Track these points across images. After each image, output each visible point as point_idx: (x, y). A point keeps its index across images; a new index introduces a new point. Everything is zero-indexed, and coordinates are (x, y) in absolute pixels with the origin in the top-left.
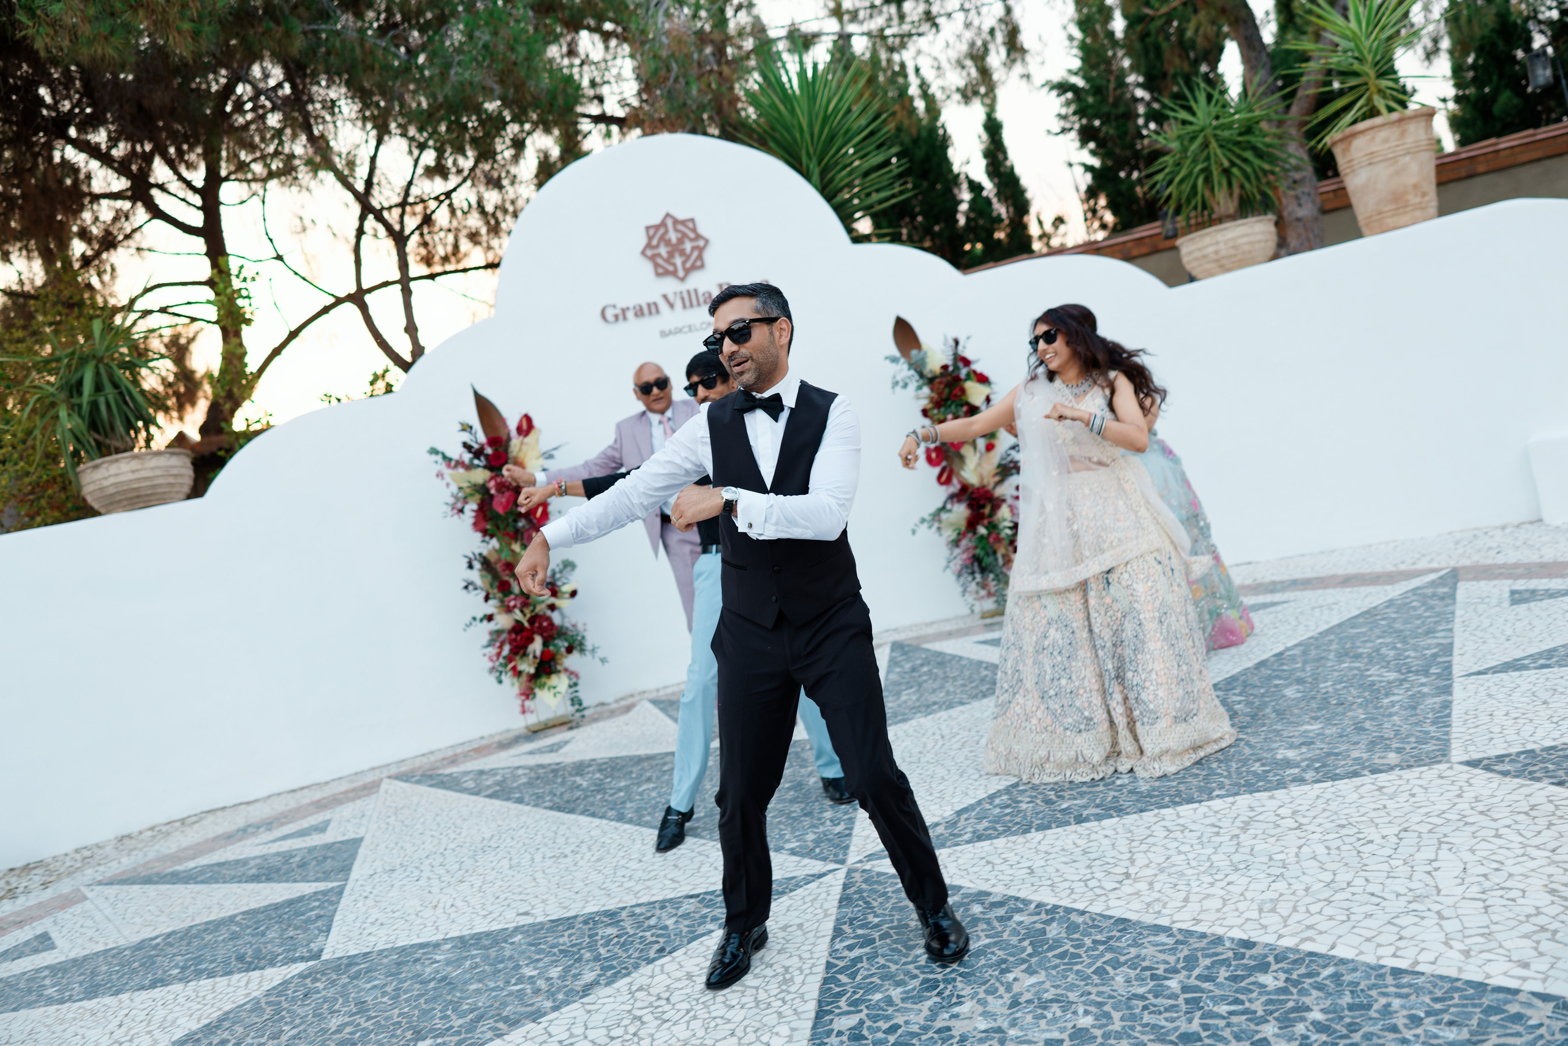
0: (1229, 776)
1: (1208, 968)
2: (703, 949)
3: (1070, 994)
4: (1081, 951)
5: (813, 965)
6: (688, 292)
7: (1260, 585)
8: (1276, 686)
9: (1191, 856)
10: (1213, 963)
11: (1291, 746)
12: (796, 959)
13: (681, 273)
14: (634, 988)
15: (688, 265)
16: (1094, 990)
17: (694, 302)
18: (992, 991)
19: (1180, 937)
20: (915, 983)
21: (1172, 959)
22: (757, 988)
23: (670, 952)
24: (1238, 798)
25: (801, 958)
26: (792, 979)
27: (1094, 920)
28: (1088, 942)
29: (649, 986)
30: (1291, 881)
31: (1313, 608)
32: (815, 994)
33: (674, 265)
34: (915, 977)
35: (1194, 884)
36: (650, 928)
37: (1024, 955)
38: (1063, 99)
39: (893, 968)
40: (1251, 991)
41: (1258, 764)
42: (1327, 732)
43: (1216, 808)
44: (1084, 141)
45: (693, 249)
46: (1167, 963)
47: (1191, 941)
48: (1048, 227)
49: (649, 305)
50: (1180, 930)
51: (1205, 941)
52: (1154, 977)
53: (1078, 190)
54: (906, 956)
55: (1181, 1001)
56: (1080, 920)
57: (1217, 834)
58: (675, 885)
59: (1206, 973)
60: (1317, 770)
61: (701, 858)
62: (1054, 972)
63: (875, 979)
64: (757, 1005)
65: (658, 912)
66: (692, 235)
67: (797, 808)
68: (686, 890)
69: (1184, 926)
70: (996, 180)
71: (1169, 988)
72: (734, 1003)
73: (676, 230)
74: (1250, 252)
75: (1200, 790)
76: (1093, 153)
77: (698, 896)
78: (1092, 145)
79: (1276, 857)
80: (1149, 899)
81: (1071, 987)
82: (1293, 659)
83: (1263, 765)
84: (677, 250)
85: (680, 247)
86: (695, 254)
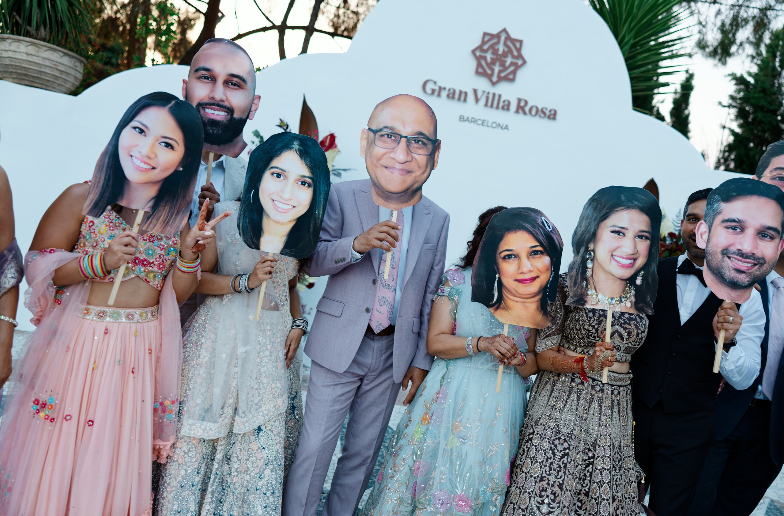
13: (495, 79)
15: (503, 75)
17: (495, 105)
33: (493, 70)
38: (738, 87)
44: (738, 118)
45: (512, 64)
49: (461, 92)
66: (515, 53)
70: (675, 118)
73: (505, 44)
76: (740, 126)
78: (741, 121)
84: (500, 60)
85: (503, 59)
86: (512, 68)
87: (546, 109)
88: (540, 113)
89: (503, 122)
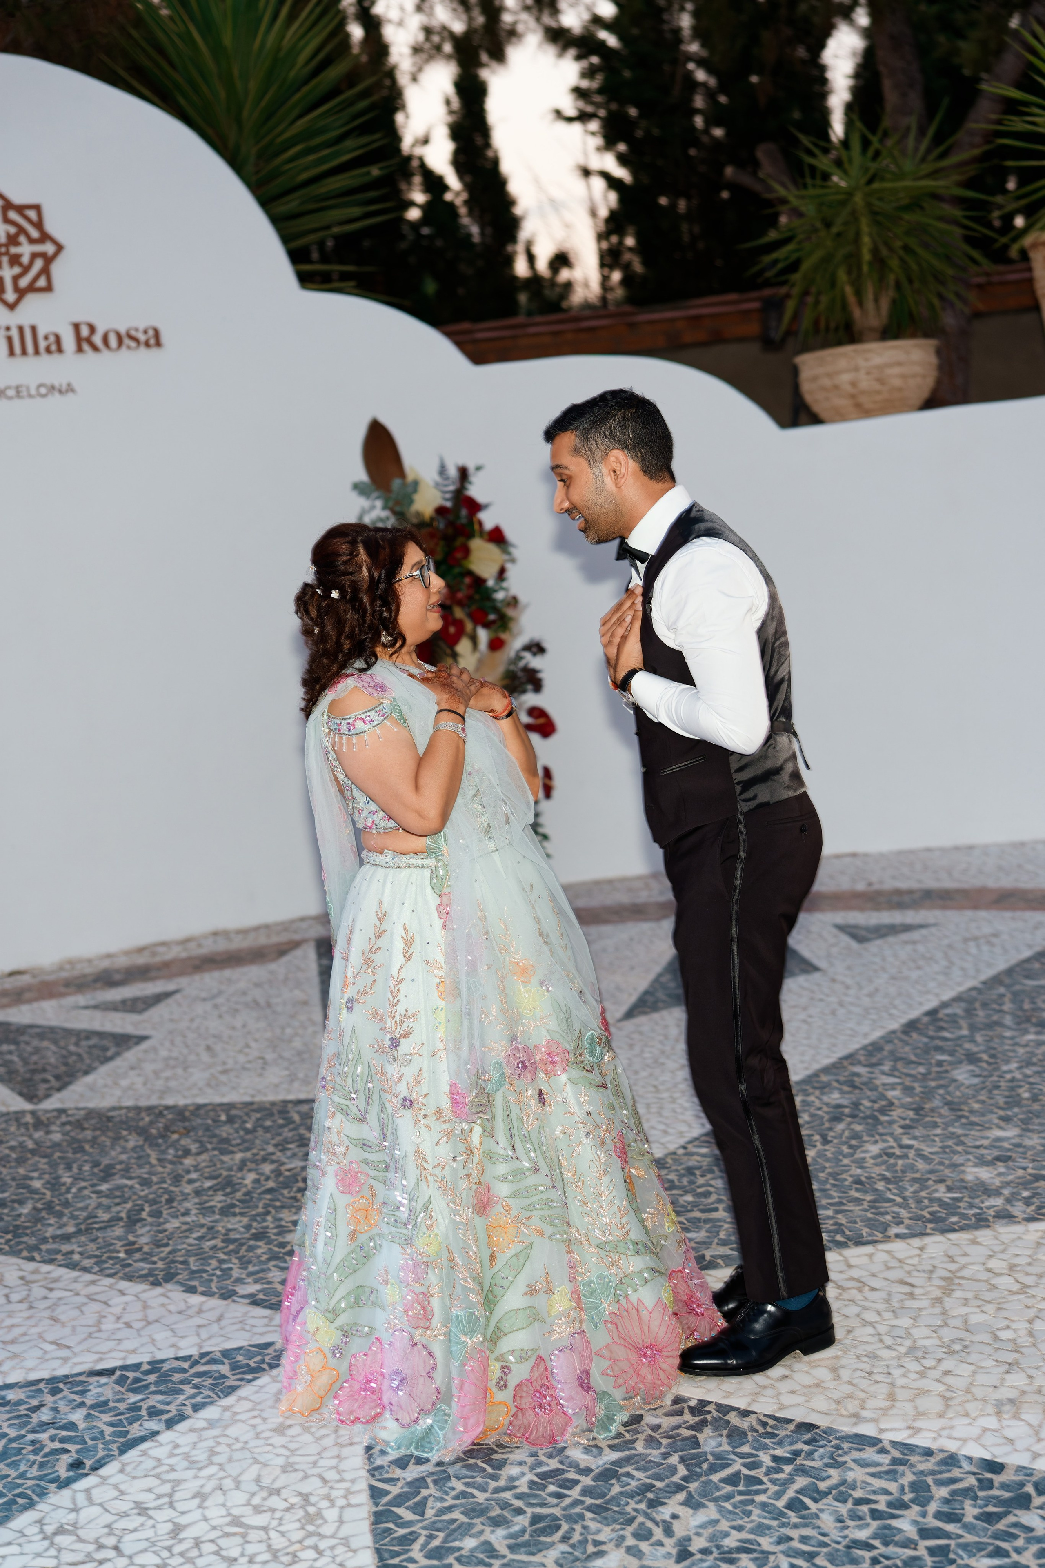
0: (905, 1205)
1: (947, 1501)
2: (150, 1463)
3: (761, 1540)
4: (758, 1473)
5: (348, 1493)
6: (21, 329)
7: (879, 893)
8: (940, 1064)
9: (882, 1329)
10: (953, 1493)
11: (982, 1162)
12: (318, 1482)
14: (49, 1529)
15: (24, 283)
16: (795, 1534)
17: (30, 348)
18: (643, 1535)
19: (897, 1454)
20: (522, 1521)
21: (893, 1487)
22: (265, 1529)
23: (94, 1469)
24: (927, 1240)
25: (325, 1481)
26: (319, 1514)
27: (764, 1425)
28: (765, 1458)
29: (74, 1525)
30: (1032, 1372)
31: (966, 940)
32: (367, 1539)
34: (519, 1511)
35: (897, 1373)
36: (44, 1426)
37: (676, 1479)
38: (584, 64)
39: (481, 1497)
40: (1015, 1537)
41: (942, 1188)
42: (1028, 1142)
43: (900, 1255)
44: (609, 142)
45: (34, 256)
46: (887, 1492)
47: (914, 1459)
48: (542, 265)
50: (894, 1444)
51: (932, 1460)
52: (876, 1515)
53: (593, 213)
54: (495, 1478)
55: (922, 1552)
56: (744, 1424)
57: (911, 1295)
58: (65, 1353)
59: (946, 1509)
60: (1027, 1202)
61: (95, 1307)
62: (728, 1506)
63: (456, 1515)
64: (275, 1557)
65: (49, 1399)
66: (34, 233)
67: (237, 1224)
68: (86, 1362)
69: (899, 1437)
70: (468, 179)
71: (900, 1531)
72: (234, 1553)
73: (7, 220)
74: (900, 389)
75: (871, 1224)
76: (622, 160)
77: (110, 1372)
78: (622, 147)
79: (1004, 1335)
80: (836, 1395)
81: (761, 1529)
82: (953, 1020)
83: (950, 1189)
84: (7, 253)
85: (13, 250)
86: (39, 264)
87: (137, 330)
88: (127, 341)
89: (59, 380)
